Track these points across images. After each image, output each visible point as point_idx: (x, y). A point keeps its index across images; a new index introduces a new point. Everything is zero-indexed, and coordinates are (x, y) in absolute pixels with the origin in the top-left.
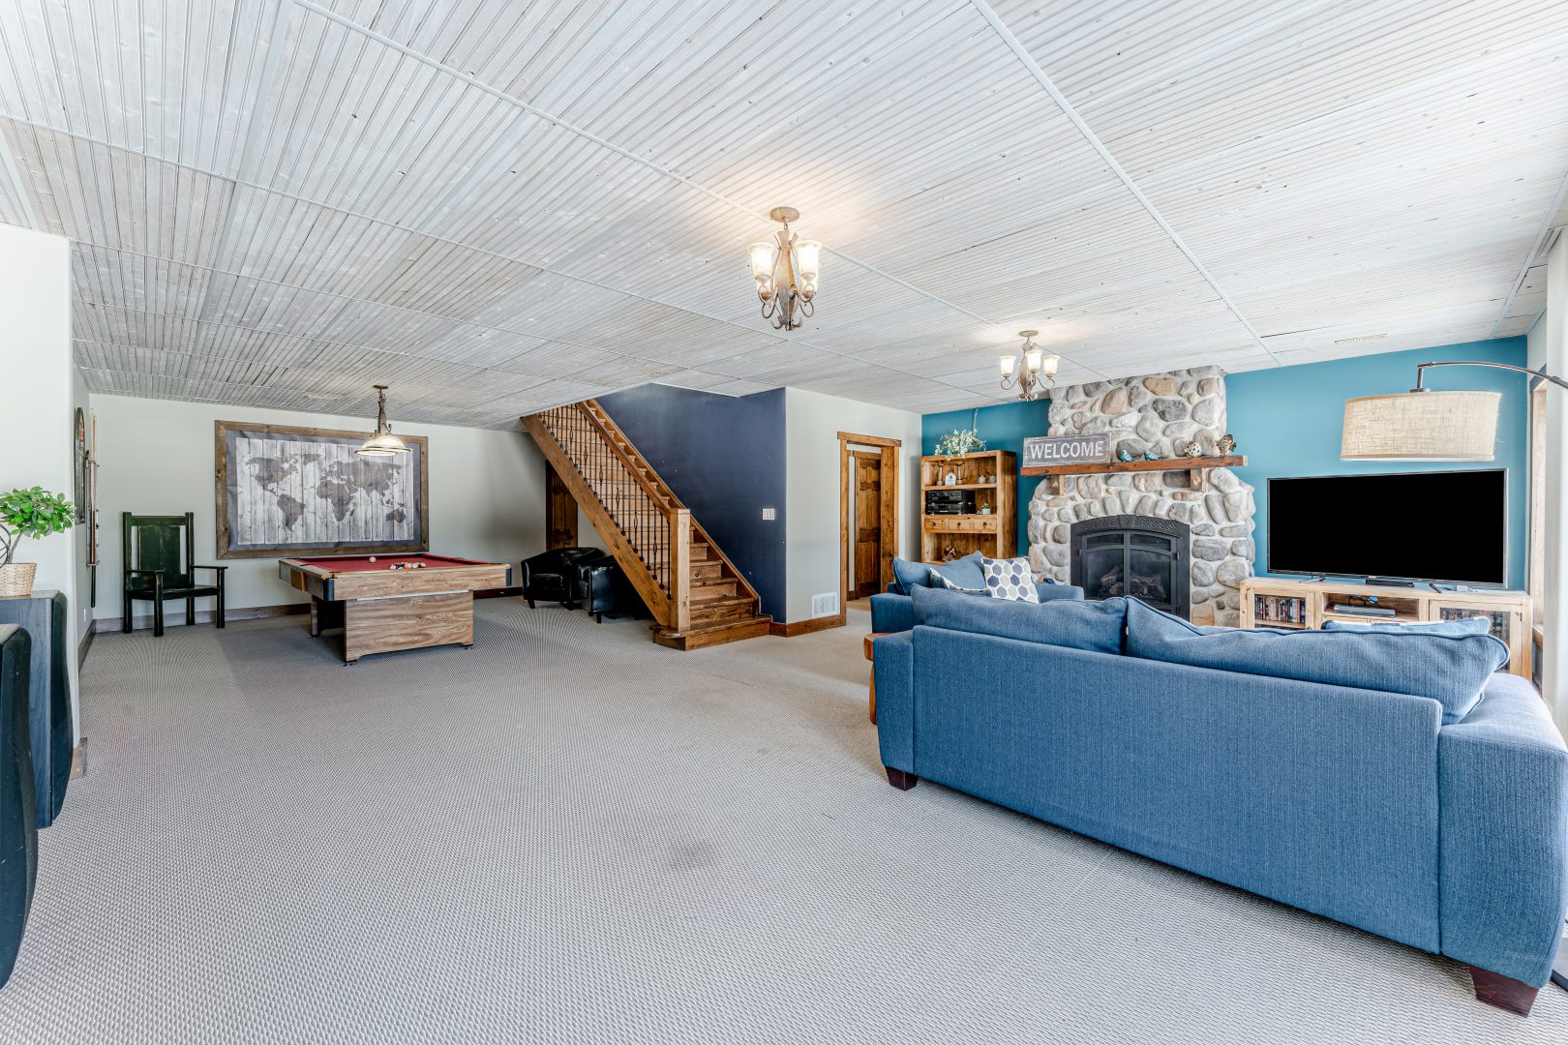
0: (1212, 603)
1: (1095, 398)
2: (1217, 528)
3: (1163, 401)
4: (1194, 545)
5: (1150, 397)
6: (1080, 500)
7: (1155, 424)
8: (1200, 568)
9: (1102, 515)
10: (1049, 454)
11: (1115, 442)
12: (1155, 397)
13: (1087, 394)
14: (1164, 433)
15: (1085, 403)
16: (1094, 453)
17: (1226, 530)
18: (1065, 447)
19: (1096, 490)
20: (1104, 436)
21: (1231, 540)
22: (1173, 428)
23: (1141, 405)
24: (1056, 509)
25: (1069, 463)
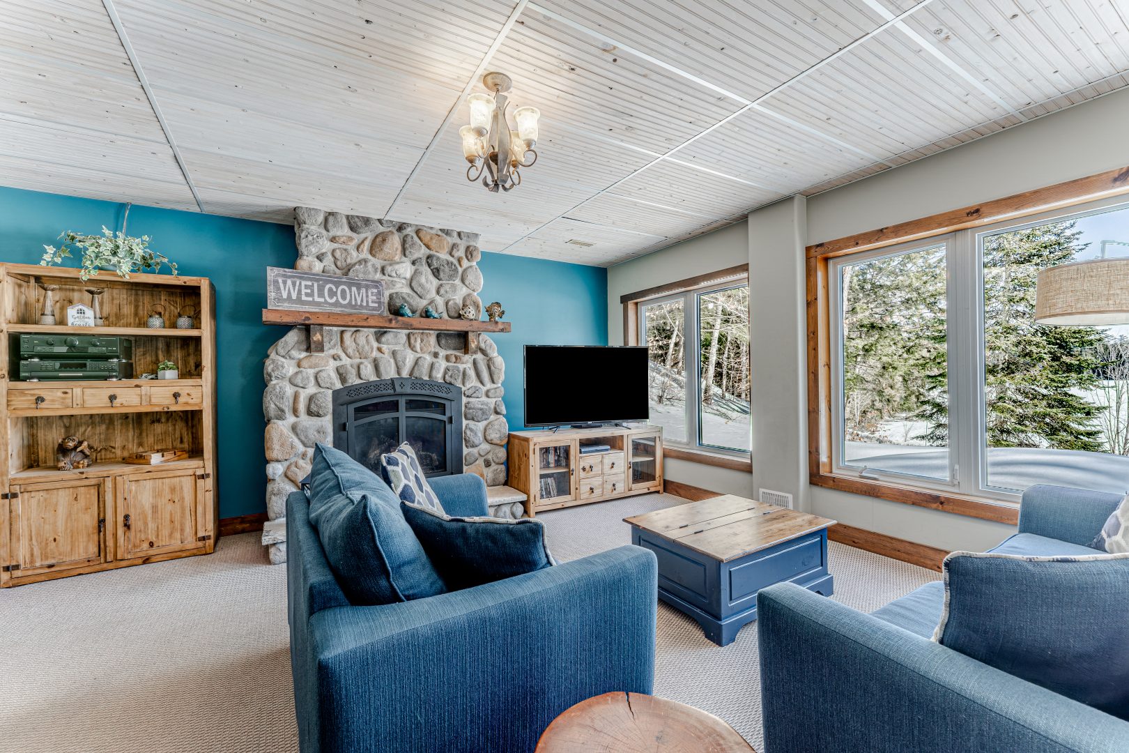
0: (481, 462)
1: (363, 236)
2: (484, 389)
3: (438, 258)
4: (466, 406)
5: (422, 252)
6: (346, 361)
7: (428, 280)
8: (471, 430)
9: (373, 378)
10: (307, 295)
11: (387, 294)
12: (428, 252)
13: (352, 229)
14: (438, 292)
15: (351, 239)
16: (367, 302)
17: (492, 391)
18: (330, 290)
19: (367, 347)
20: (376, 284)
21: (494, 400)
22: (447, 288)
23: (415, 256)
24: (311, 372)
25: (338, 310)
